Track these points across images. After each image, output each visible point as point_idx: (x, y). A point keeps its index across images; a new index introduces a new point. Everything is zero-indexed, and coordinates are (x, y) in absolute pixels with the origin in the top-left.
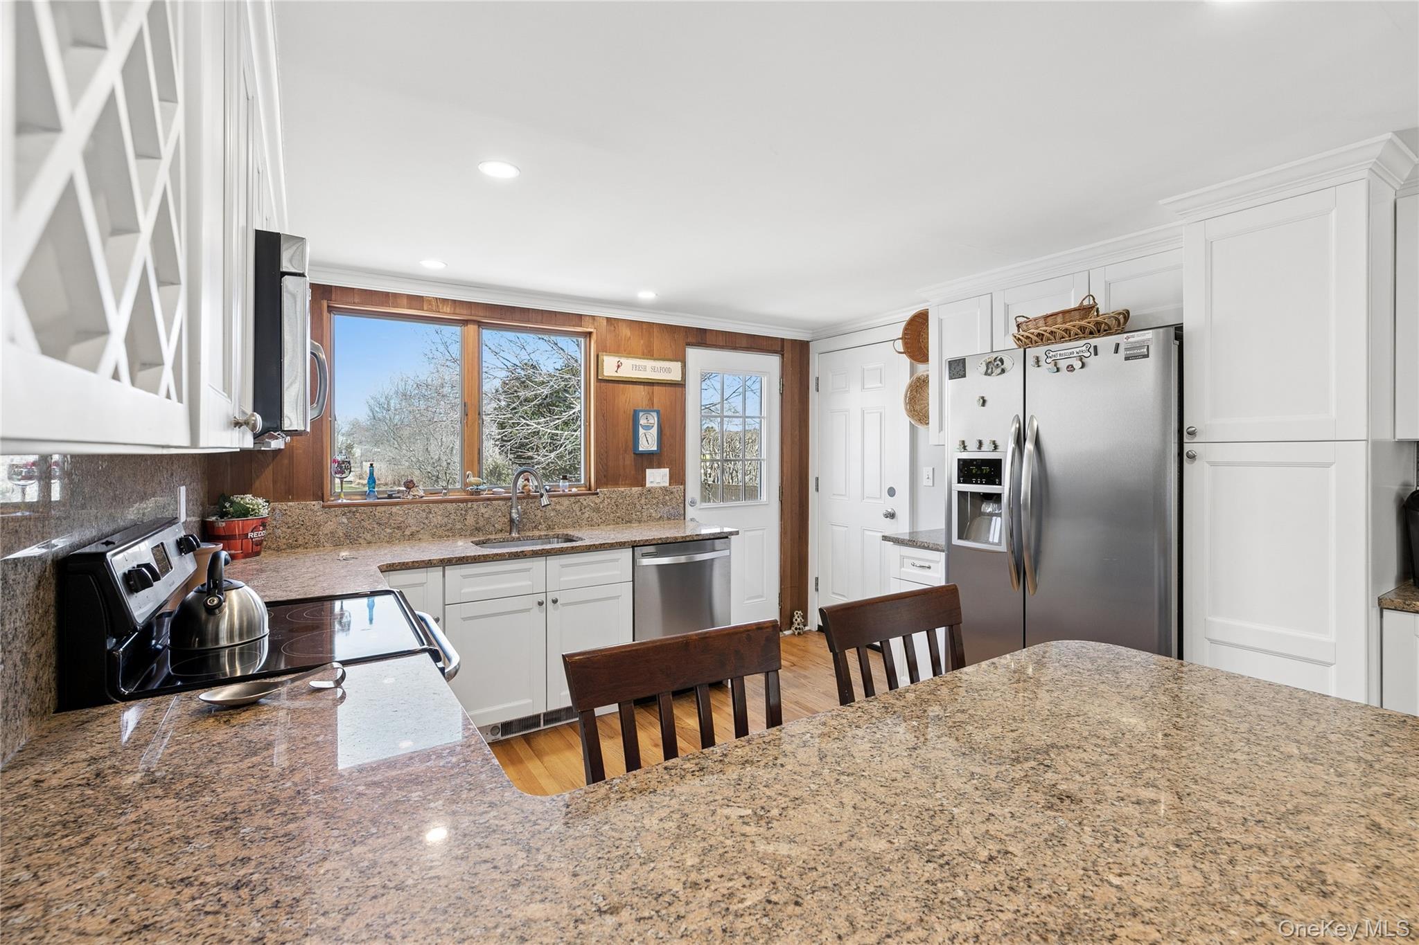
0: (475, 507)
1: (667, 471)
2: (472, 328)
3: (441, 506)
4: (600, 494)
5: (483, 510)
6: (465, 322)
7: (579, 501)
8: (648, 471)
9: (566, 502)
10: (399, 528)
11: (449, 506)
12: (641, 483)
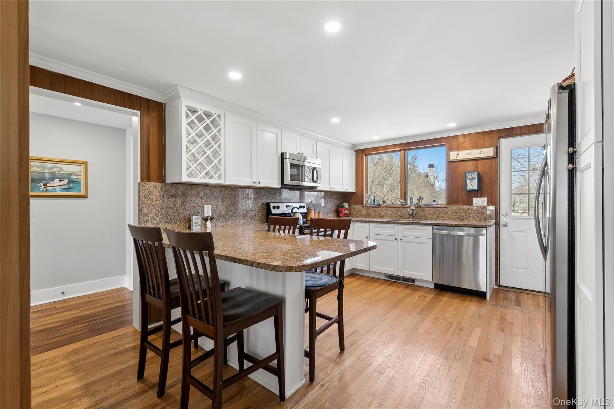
0: (400, 209)
1: (486, 199)
2: (402, 151)
3: (390, 209)
4: (448, 208)
5: (403, 211)
6: (400, 150)
7: (438, 210)
8: (474, 199)
9: (432, 210)
10: (379, 214)
11: (392, 209)
12: (471, 204)
